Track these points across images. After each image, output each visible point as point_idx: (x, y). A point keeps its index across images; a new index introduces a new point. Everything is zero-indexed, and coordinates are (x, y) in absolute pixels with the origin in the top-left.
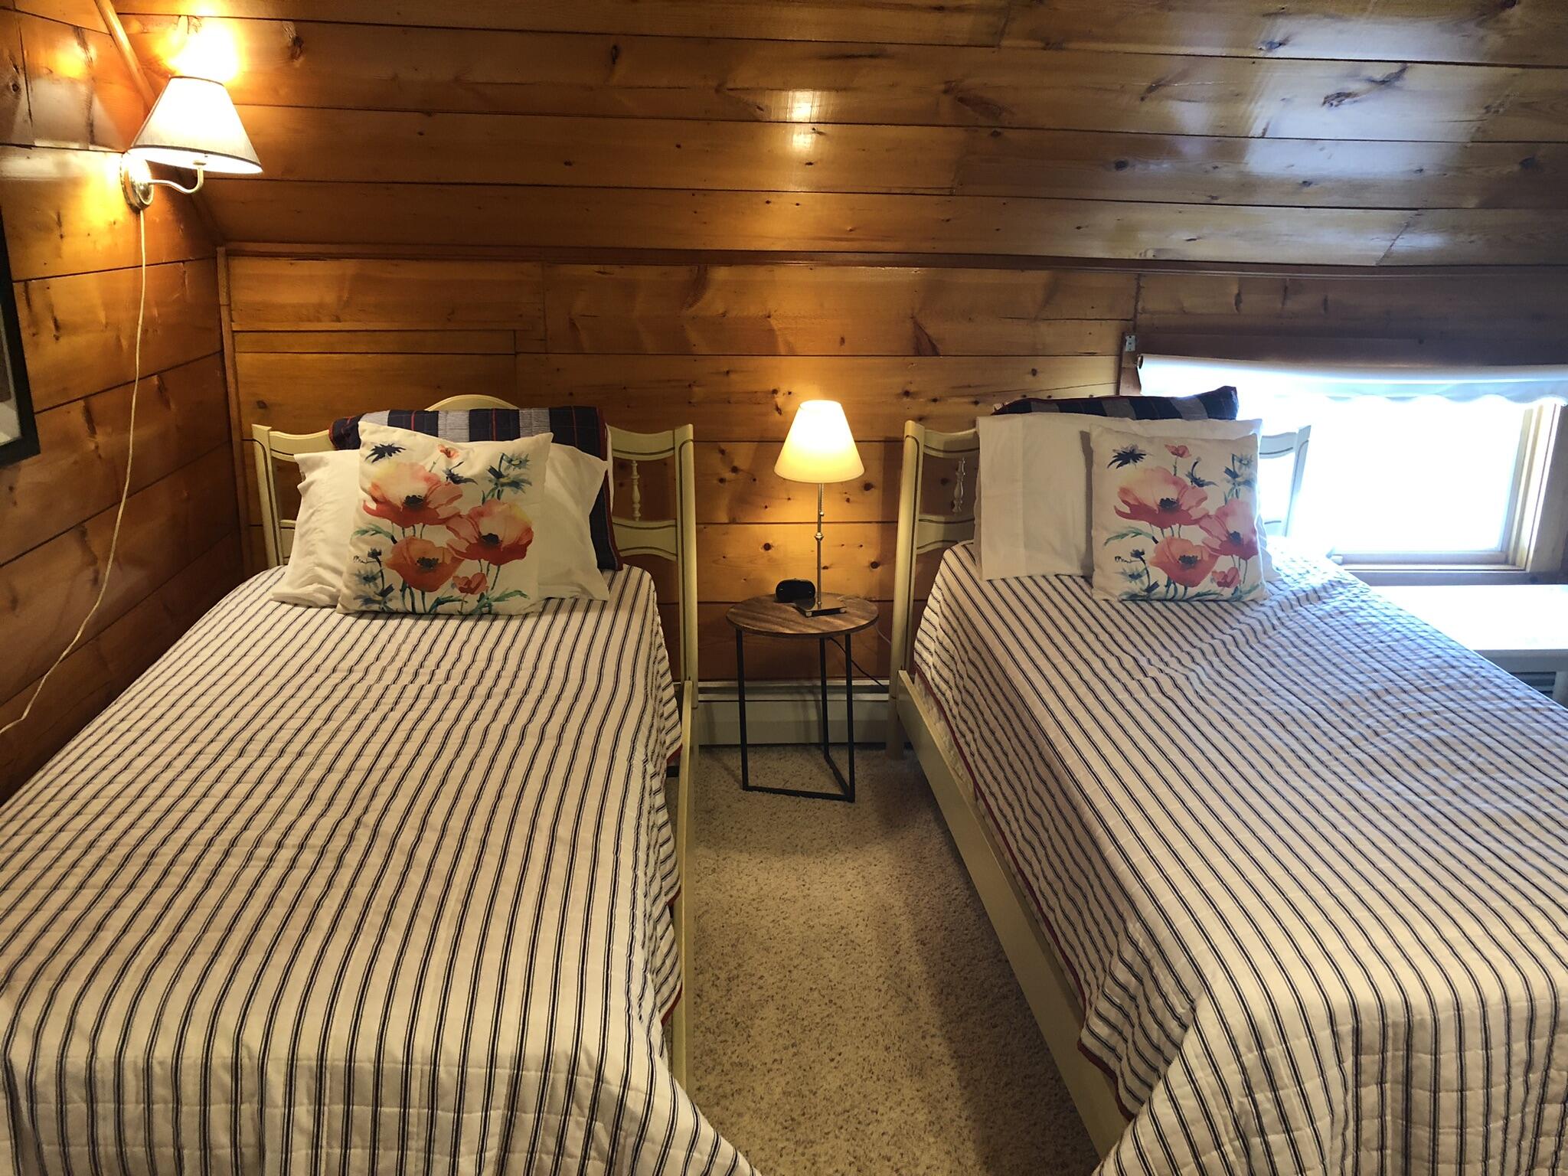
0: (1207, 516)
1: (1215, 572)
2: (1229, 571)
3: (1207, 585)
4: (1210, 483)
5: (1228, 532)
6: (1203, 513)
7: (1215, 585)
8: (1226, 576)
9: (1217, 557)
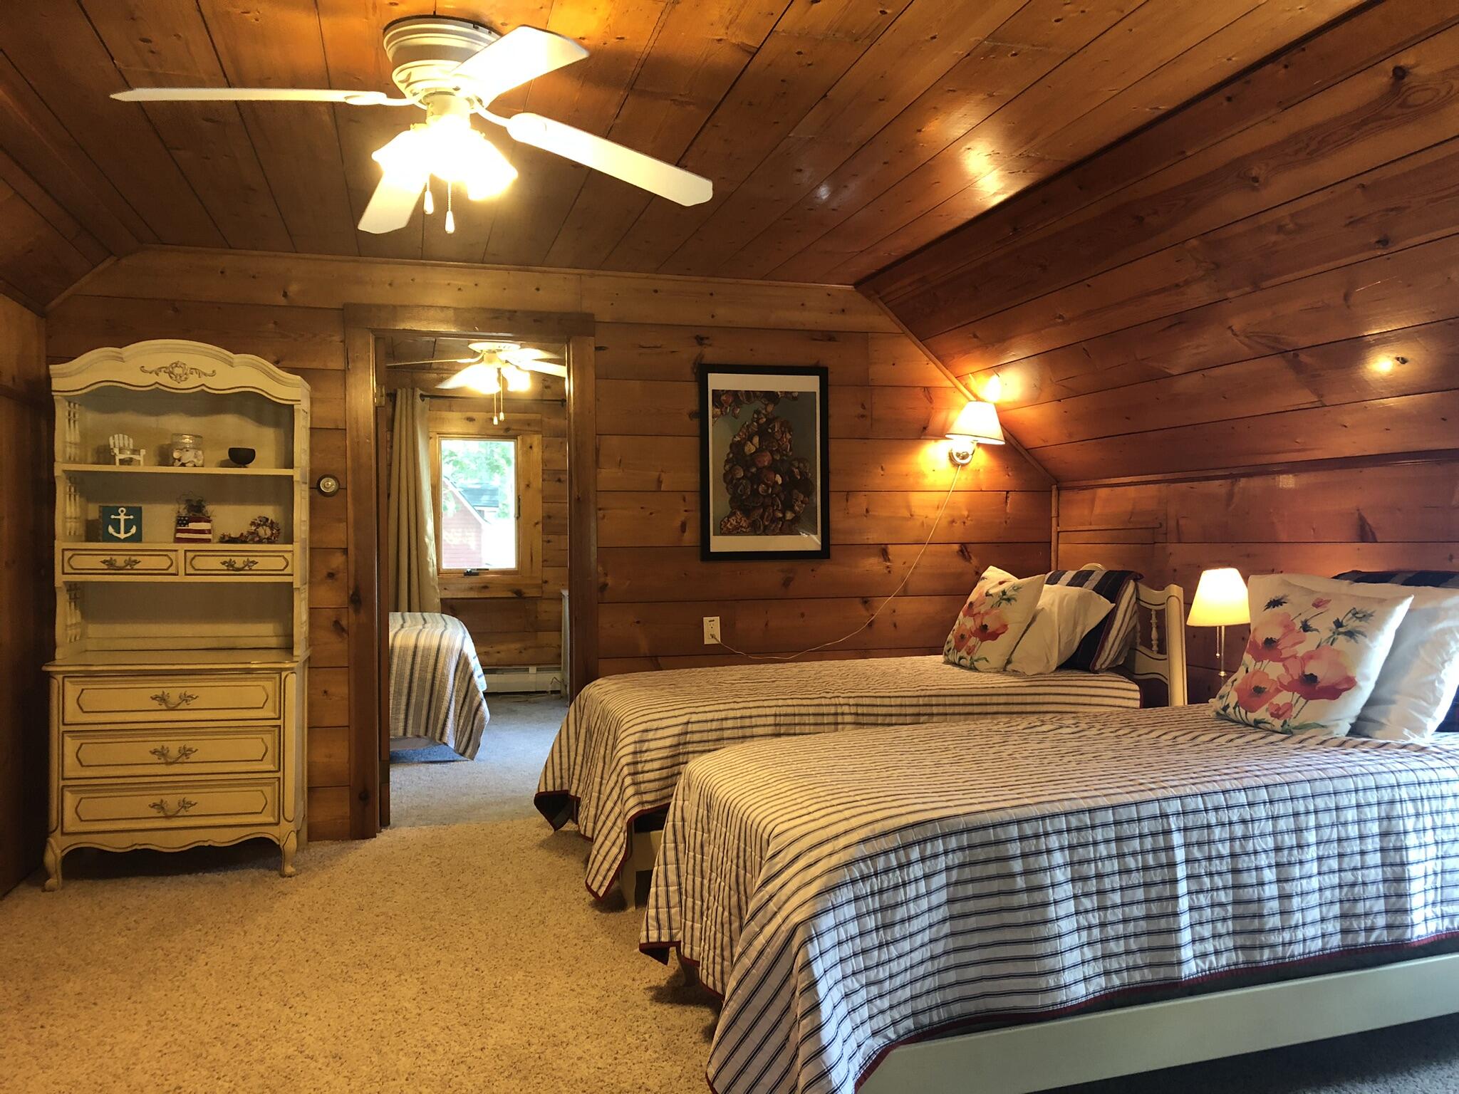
0: (1295, 657)
1: (1272, 703)
2: (1284, 704)
3: (1262, 714)
4: (1317, 630)
5: (1304, 672)
6: (1292, 654)
7: (1268, 714)
8: (1279, 709)
9: (1281, 691)
